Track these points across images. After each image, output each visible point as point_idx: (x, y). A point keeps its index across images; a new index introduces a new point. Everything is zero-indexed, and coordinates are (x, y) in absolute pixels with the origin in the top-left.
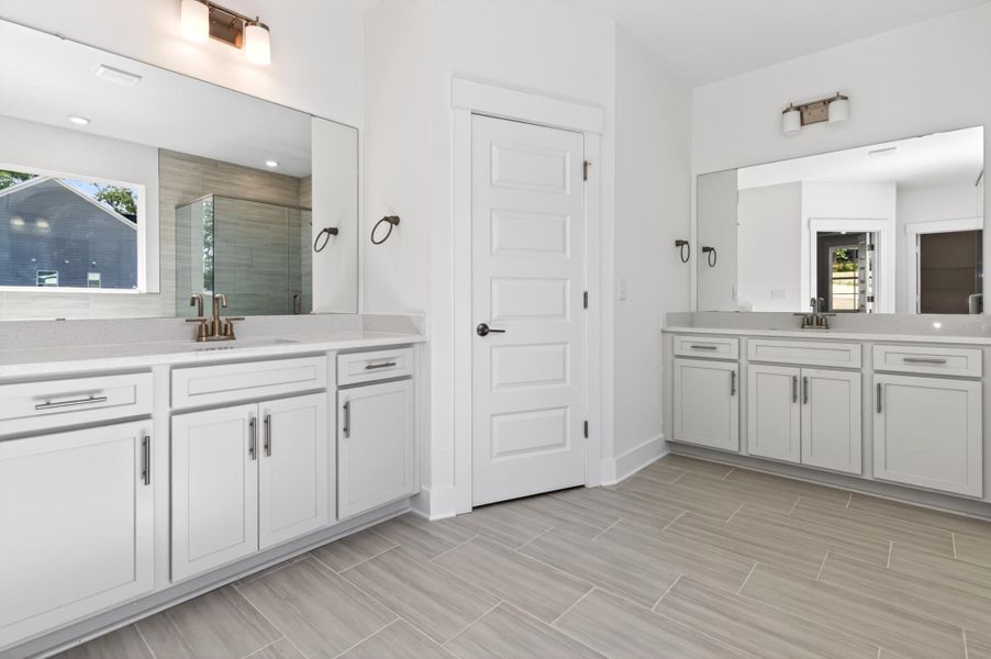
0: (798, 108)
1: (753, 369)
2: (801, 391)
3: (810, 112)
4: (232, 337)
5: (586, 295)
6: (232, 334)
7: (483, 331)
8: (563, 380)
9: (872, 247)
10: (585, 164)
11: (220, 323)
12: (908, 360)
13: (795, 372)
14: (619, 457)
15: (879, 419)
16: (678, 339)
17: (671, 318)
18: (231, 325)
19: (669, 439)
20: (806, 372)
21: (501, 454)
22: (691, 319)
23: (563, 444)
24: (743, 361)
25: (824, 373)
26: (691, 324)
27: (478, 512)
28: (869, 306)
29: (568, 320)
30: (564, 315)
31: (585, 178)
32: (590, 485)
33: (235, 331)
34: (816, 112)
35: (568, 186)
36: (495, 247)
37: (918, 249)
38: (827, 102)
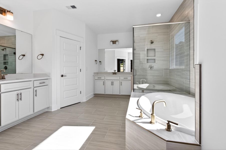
0: (112, 41)
1: (106, 81)
2: (112, 84)
3: (114, 42)
4: (5, 79)
5: (81, 69)
6: (5, 78)
7: (62, 76)
8: (77, 84)
9: (125, 62)
10: (80, 47)
11: (2, 76)
12: (124, 78)
13: (112, 81)
14: (86, 97)
15: (121, 86)
16: (95, 77)
17: (95, 73)
18: (4, 76)
19: (94, 93)
20: (113, 81)
21: (65, 98)
22: (97, 73)
23: (77, 95)
24: (105, 80)
25: (115, 81)
26: (98, 74)
27: (61, 109)
28: (124, 71)
29: (78, 74)
30: (77, 73)
31: (80, 49)
32: (81, 102)
33: (5, 77)
34: (115, 42)
35: (77, 50)
36: (64, 61)
37: (131, 62)
38: (116, 41)
